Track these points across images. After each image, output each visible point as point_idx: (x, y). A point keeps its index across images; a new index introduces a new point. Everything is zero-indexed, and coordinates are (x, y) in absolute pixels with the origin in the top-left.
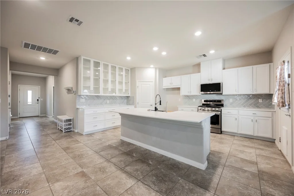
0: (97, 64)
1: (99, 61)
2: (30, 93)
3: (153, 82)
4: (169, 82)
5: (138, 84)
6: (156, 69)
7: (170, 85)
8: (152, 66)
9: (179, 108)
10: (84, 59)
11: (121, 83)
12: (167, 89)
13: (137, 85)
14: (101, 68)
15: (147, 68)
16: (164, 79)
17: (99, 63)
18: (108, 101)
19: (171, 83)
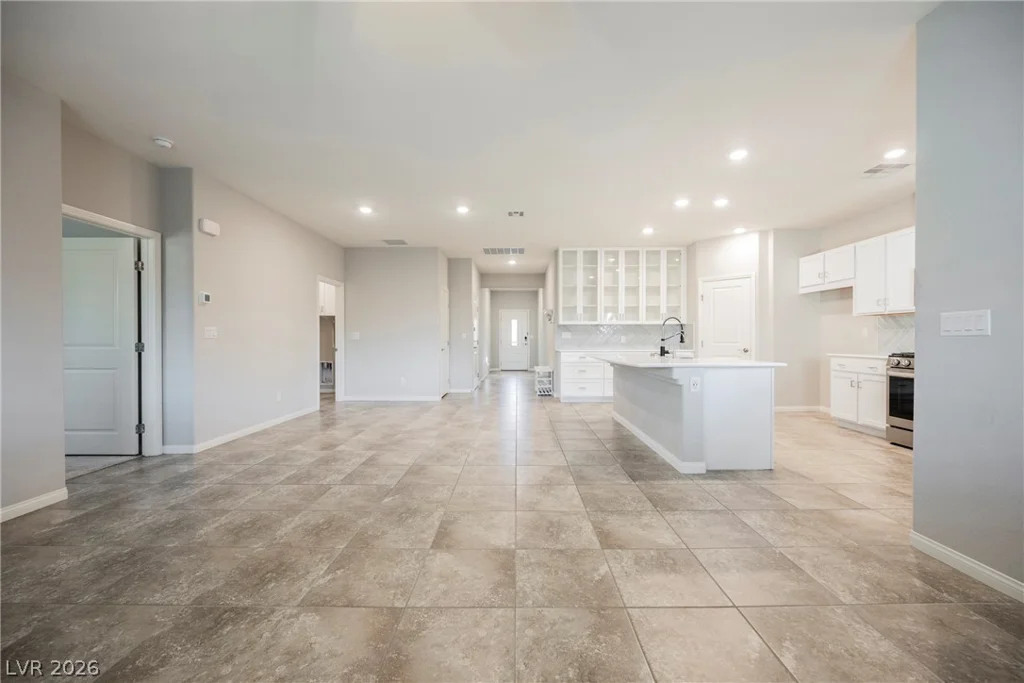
0: (592, 257)
1: (594, 249)
2: (514, 323)
3: (753, 278)
4: (815, 272)
5: (703, 287)
6: (763, 234)
7: (820, 281)
8: (739, 230)
9: (832, 360)
10: (564, 252)
11: (654, 290)
12: (822, 292)
13: (700, 292)
14: (602, 263)
15: (724, 237)
16: (802, 260)
17: (596, 252)
18: (623, 339)
19: (823, 275)
